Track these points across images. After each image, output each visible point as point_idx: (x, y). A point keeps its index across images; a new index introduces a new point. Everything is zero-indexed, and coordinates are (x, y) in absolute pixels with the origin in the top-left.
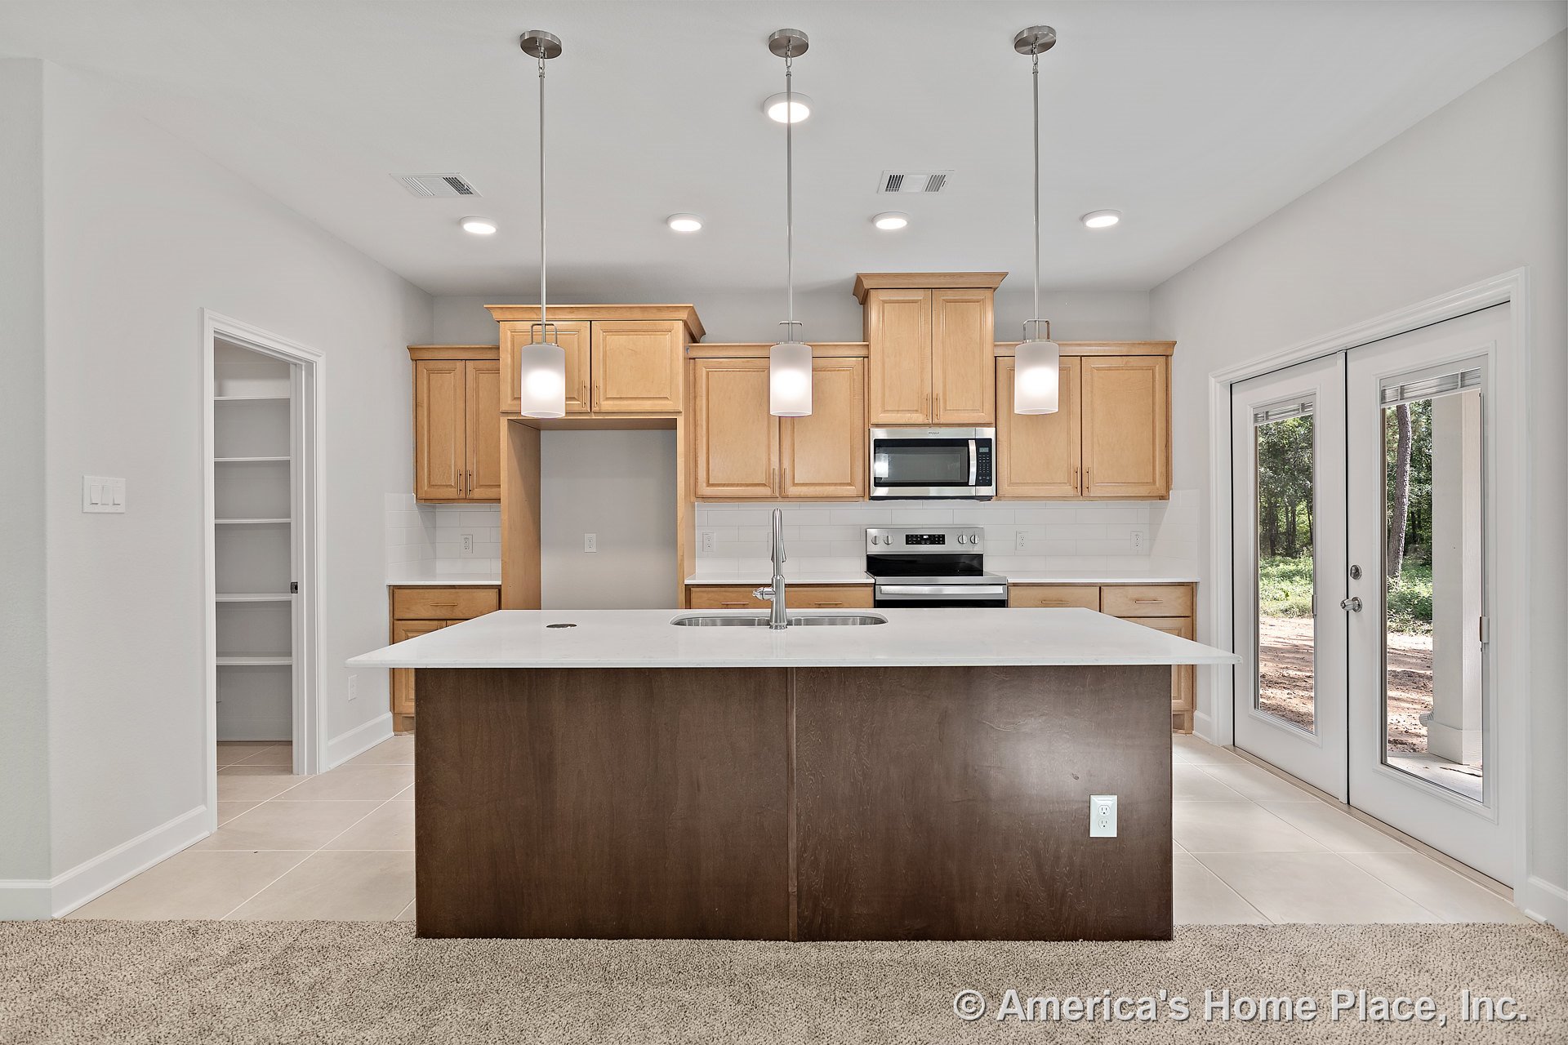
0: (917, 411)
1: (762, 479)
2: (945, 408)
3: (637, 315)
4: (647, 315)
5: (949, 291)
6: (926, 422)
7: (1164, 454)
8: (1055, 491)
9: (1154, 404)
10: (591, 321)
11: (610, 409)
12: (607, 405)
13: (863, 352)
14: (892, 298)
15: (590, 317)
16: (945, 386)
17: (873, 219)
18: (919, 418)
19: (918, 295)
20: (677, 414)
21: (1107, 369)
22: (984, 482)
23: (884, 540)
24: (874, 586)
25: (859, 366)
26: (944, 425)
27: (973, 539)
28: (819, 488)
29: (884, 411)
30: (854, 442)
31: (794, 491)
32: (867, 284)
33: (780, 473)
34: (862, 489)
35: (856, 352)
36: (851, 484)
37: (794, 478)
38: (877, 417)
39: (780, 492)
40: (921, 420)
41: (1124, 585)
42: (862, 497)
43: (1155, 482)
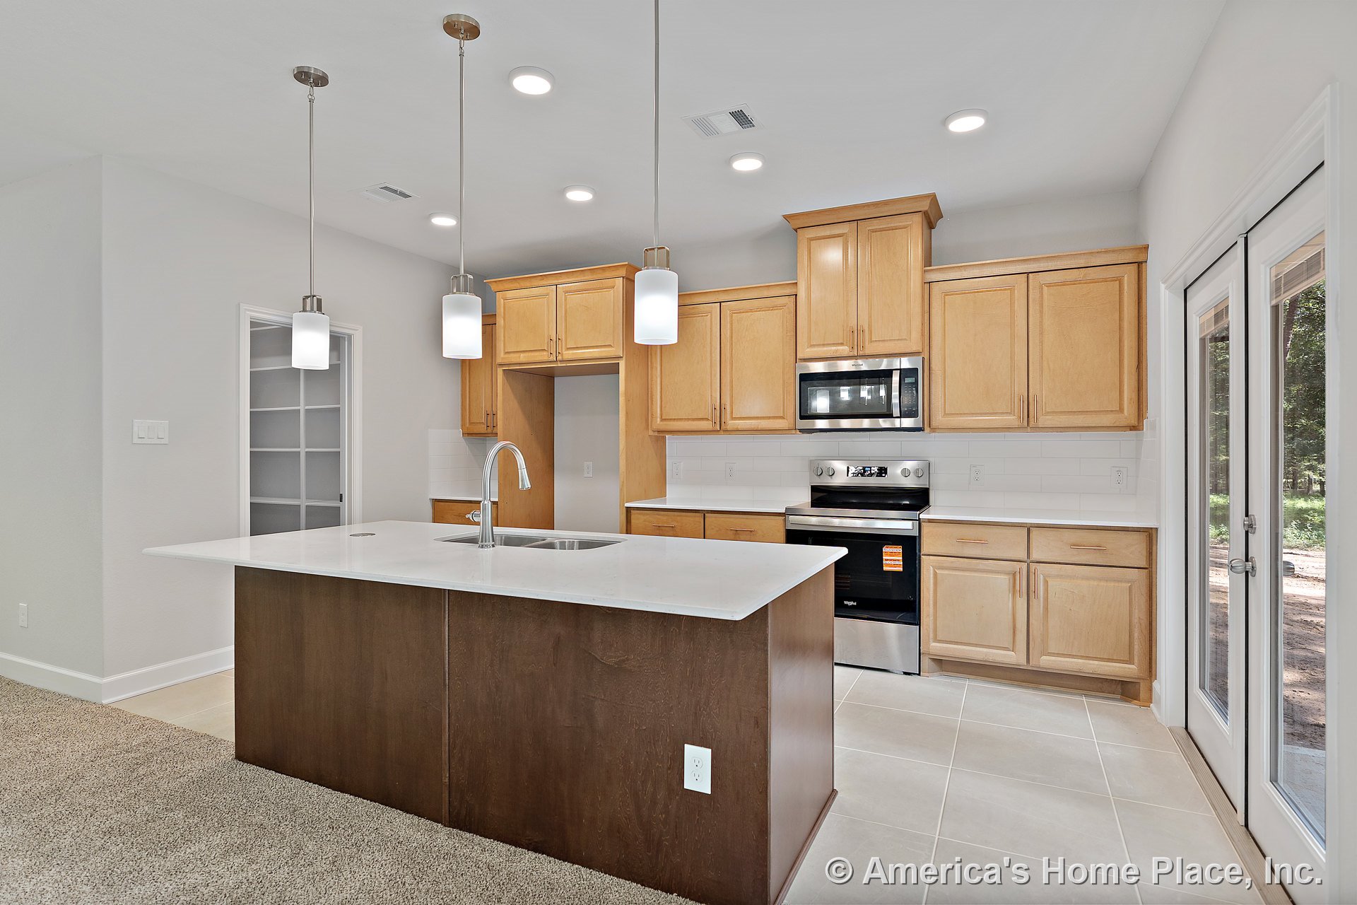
0: (842, 343)
1: (704, 413)
2: (871, 339)
5: (876, 221)
6: (851, 354)
7: (1135, 378)
8: (997, 420)
9: (1121, 319)
10: (556, 285)
11: (570, 357)
12: (568, 354)
13: (792, 290)
14: (818, 235)
15: (556, 282)
16: (870, 317)
19: (844, 229)
20: (619, 359)
21: (1062, 284)
22: (910, 413)
23: (826, 472)
24: (784, 515)
25: (790, 303)
26: (869, 356)
27: (919, 472)
28: (755, 422)
29: (810, 346)
30: (787, 376)
31: (733, 424)
32: (794, 224)
33: (720, 409)
34: (793, 422)
35: (788, 290)
36: (783, 417)
37: (732, 413)
38: (803, 352)
39: (720, 426)
40: (847, 352)
41: (1059, 527)
42: (793, 430)
43: (1122, 410)
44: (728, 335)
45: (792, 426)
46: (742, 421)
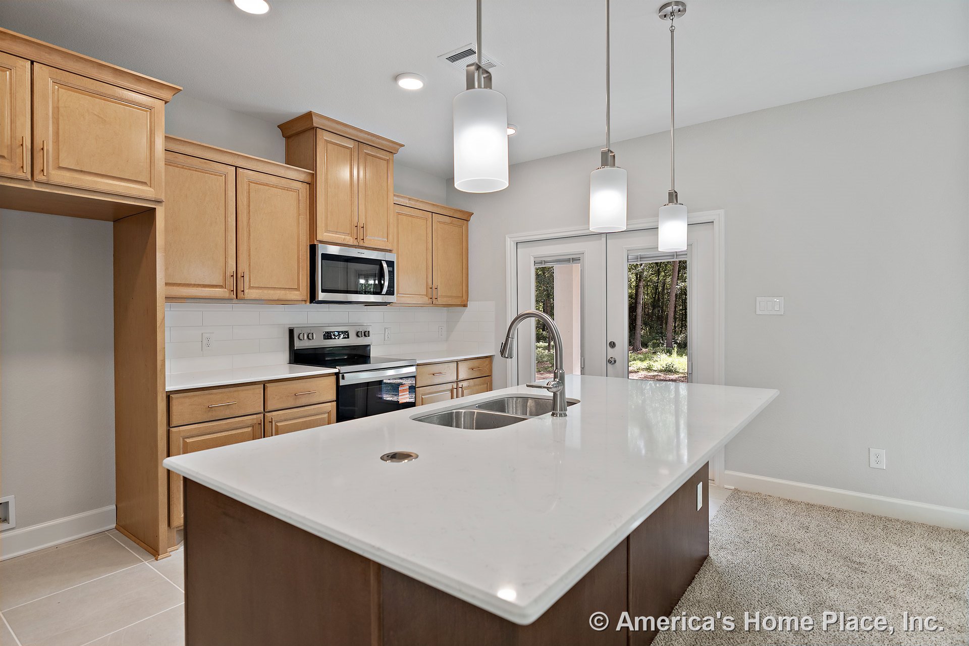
0: (349, 234)
1: (218, 280)
2: (367, 235)
5: (369, 148)
9: (462, 249)
11: (66, 182)
13: (308, 179)
14: (332, 141)
16: (366, 218)
17: (396, 78)
18: (350, 240)
19: (350, 144)
20: (157, 204)
21: (444, 223)
22: (390, 292)
23: (308, 337)
24: (337, 374)
25: (304, 189)
26: (366, 248)
27: (367, 333)
28: (271, 292)
29: (327, 231)
30: (300, 254)
31: (250, 294)
32: (316, 122)
33: (236, 276)
34: (305, 294)
35: (302, 177)
36: (298, 289)
37: (250, 282)
38: (322, 235)
39: (237, 294)
40: (352, 242)
41: (466, 360)
42: (305, 301)
43: (463, 296)
44: (245, 203)
45: (305, 298)
46: (261, 291)
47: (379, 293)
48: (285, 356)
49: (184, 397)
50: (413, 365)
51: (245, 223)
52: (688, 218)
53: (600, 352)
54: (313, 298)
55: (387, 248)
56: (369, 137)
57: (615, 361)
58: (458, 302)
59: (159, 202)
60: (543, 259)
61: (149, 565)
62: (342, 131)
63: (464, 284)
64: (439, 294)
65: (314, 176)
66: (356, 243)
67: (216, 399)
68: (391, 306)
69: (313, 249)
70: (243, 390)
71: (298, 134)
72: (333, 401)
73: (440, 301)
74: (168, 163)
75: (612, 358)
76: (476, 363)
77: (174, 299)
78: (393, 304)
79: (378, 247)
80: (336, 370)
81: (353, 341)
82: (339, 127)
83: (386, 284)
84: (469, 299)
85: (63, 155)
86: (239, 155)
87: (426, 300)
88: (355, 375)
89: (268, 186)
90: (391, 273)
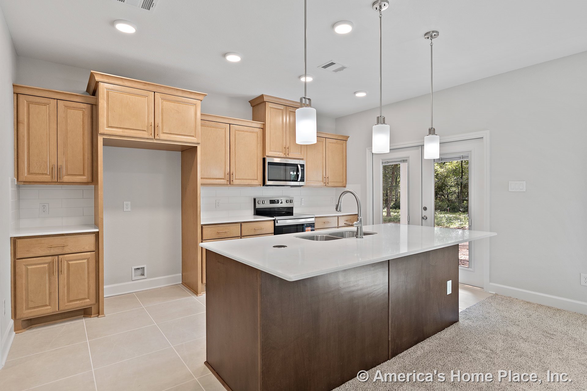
1: (222, 176)
2: (290, 152)
3: (180, 94)
4: (184, 95)
5: (292, 108)
7: (345, 173)
8: (319, 184)
10: (154, 92)
11: (165, 138)
12: (163, 136)
13: (262, 127)
14: (273, 107)
15: (154, 90)
16: (290, 143)
17: (299, 77)
18: (282, 155)
19: (282, 107)
20: (198, 144)
21: (332, 143)
22: (302, 180)
23: (262, 202)
24: (274, 220)
25: (260, 131)
26: (290, 158)
27: (291, 201)
28: (245, 181)
29: (271, 151)
30: (258, 162)
31: (236, 182)
32: (265, 99)
33: (230, 174)
34: (260, 181)
35: (259, 126)
36: (257, 179)
37: (236, 176)
38: (268, 153)
39: (230, 182)
40: (283, 155)
41: (343, 216)
42: (261, 185)
43: (343, 182)
44: (234, 140)
45: (260, 184)
46: (240, 181)
47: (297, 181)
48: (252, 211)
49: (208, 227)
50: (313, 217)
51: (234, 149)
52: (440, 140)
53: (418, 213)
54: (264, 184)
55: (300, 158)
56: (292, 103)
57: (427, 218)
58: (340, 184)
59: (199, 144)
60: (387, 161)
61: (194, 297)
62: (277, 102)
63: (344, 175)
64: (330, 180)
65: (264, 125)
66: (285, 156)
67: (221, 229)
68: (303, 187)
69: (264, 160)
70: (232, 226)
71: (258, 105)
72: (273, 233)
73: (330, 184)
74: (202, 125)
75: (425, 216)
76: (349, 218)
77: (204, 185)
78: (305, 186)
79: (297, 158)
80: (274, 219)
81: (285, 205)
82: (276, 100)
83: (300, 176)
84: (347, 183)
85: (164, 128)
86: (231, 119)
87: (322, 184)
88: (283, 221)
89: (244, 131)
90: (303, 171)
